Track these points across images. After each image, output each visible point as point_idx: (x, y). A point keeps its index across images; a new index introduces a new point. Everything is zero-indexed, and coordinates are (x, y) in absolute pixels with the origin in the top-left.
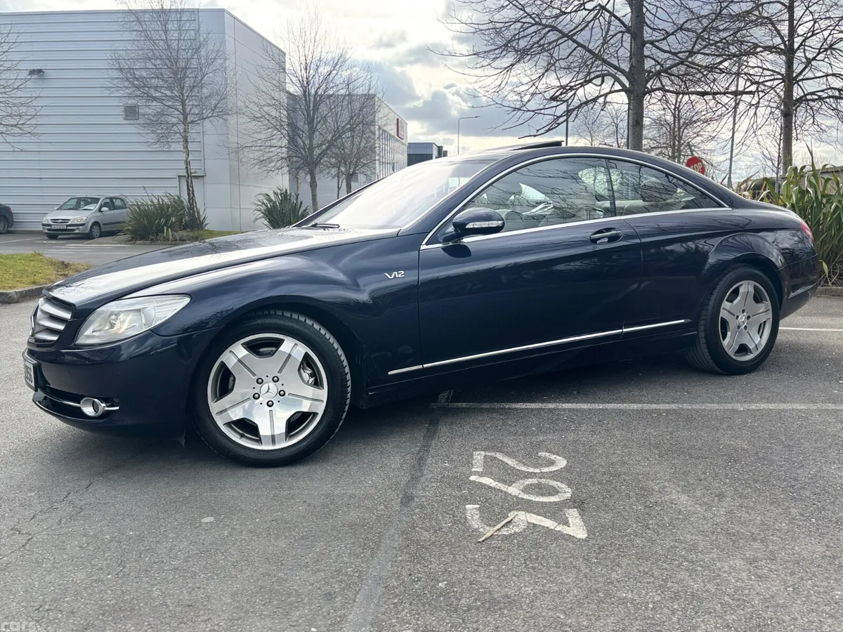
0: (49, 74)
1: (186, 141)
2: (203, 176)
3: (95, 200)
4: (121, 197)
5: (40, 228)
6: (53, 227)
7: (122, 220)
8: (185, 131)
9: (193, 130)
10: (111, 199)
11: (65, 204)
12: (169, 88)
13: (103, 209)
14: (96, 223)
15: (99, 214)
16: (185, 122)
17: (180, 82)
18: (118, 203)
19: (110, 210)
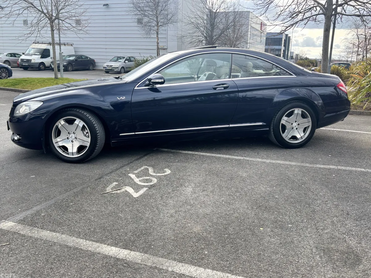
0: (111, 6)
1: (157, 34)
2: (166, 49)
3: (124, 58)
4: (134, 57)
5: (102, 68)
6: (107, 69)
7: (131, 67)
8: (157, 30)
9: (161, 29)
10: (130, 57)
11: (112, 59)
12: (152, 11)
13: (126, 61)
14: (123, 67)
15: (124, 63)
16: (157, 25)
17: (156, 9)
18: (132, 59)
19: (128, 62)
